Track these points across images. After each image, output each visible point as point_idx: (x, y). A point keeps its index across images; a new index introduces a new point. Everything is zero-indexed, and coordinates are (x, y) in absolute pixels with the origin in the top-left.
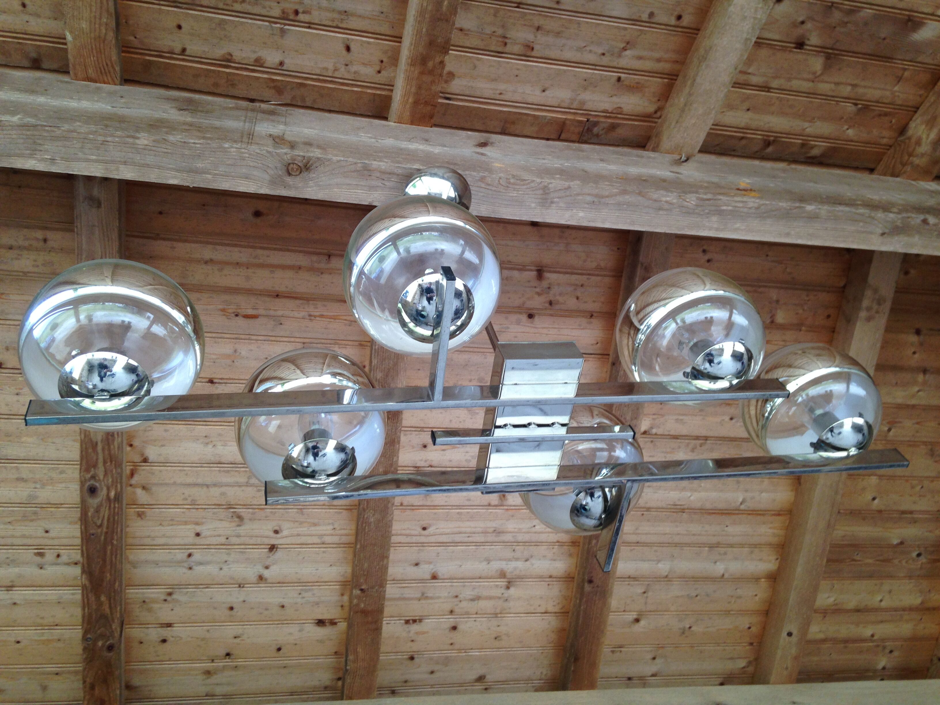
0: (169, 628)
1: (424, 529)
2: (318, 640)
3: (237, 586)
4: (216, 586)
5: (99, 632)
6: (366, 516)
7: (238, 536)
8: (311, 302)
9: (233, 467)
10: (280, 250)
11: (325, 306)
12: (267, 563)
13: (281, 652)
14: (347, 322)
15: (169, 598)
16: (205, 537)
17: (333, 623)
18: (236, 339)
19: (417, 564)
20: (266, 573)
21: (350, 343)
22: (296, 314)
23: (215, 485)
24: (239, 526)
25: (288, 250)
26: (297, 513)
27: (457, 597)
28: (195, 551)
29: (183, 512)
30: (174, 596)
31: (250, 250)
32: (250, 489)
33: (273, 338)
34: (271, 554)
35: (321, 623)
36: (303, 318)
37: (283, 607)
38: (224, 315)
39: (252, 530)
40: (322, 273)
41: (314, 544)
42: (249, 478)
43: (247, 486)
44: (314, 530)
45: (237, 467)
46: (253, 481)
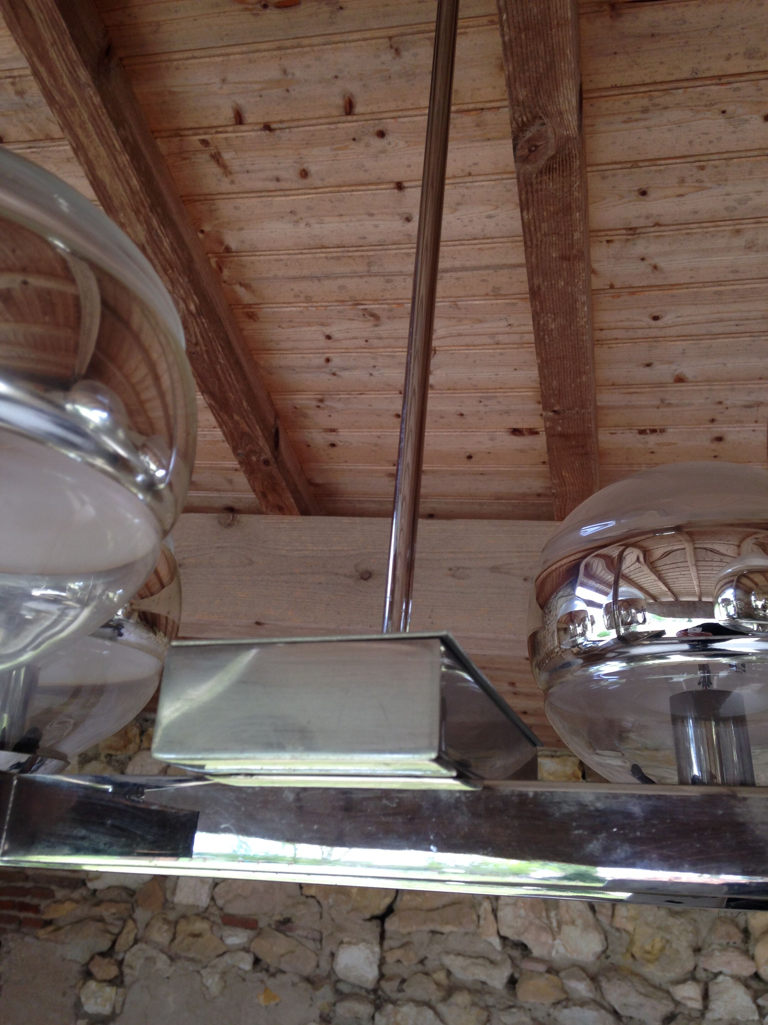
0: (333, 433)
1: (656, 318)
2: (516, 449)
4: (373, 392)
5: (247, 448)
6: (542, 322)
7: (380, 338)
9: (342, 252)
13: (473, 460)
15: (321, 405)
16: (337, 340)
17: (533, 432)
18: (279, 48)
19: (648, 365)
23: (327, 277)
24: (376, 326)
26: (451, 307)
27: (720, 403)
28: (333, 355)
29: (301, 312)
30: (327, 403)
32: (375, 280)
33: (337, 38)
35: (516, 432)
37: (462, 415)
38: (246, 9)
41: (484, 345)
42: (369, 264)
43: (370, 276)
44: (479, 329)
45: (349, 251)
46: (375, 269)
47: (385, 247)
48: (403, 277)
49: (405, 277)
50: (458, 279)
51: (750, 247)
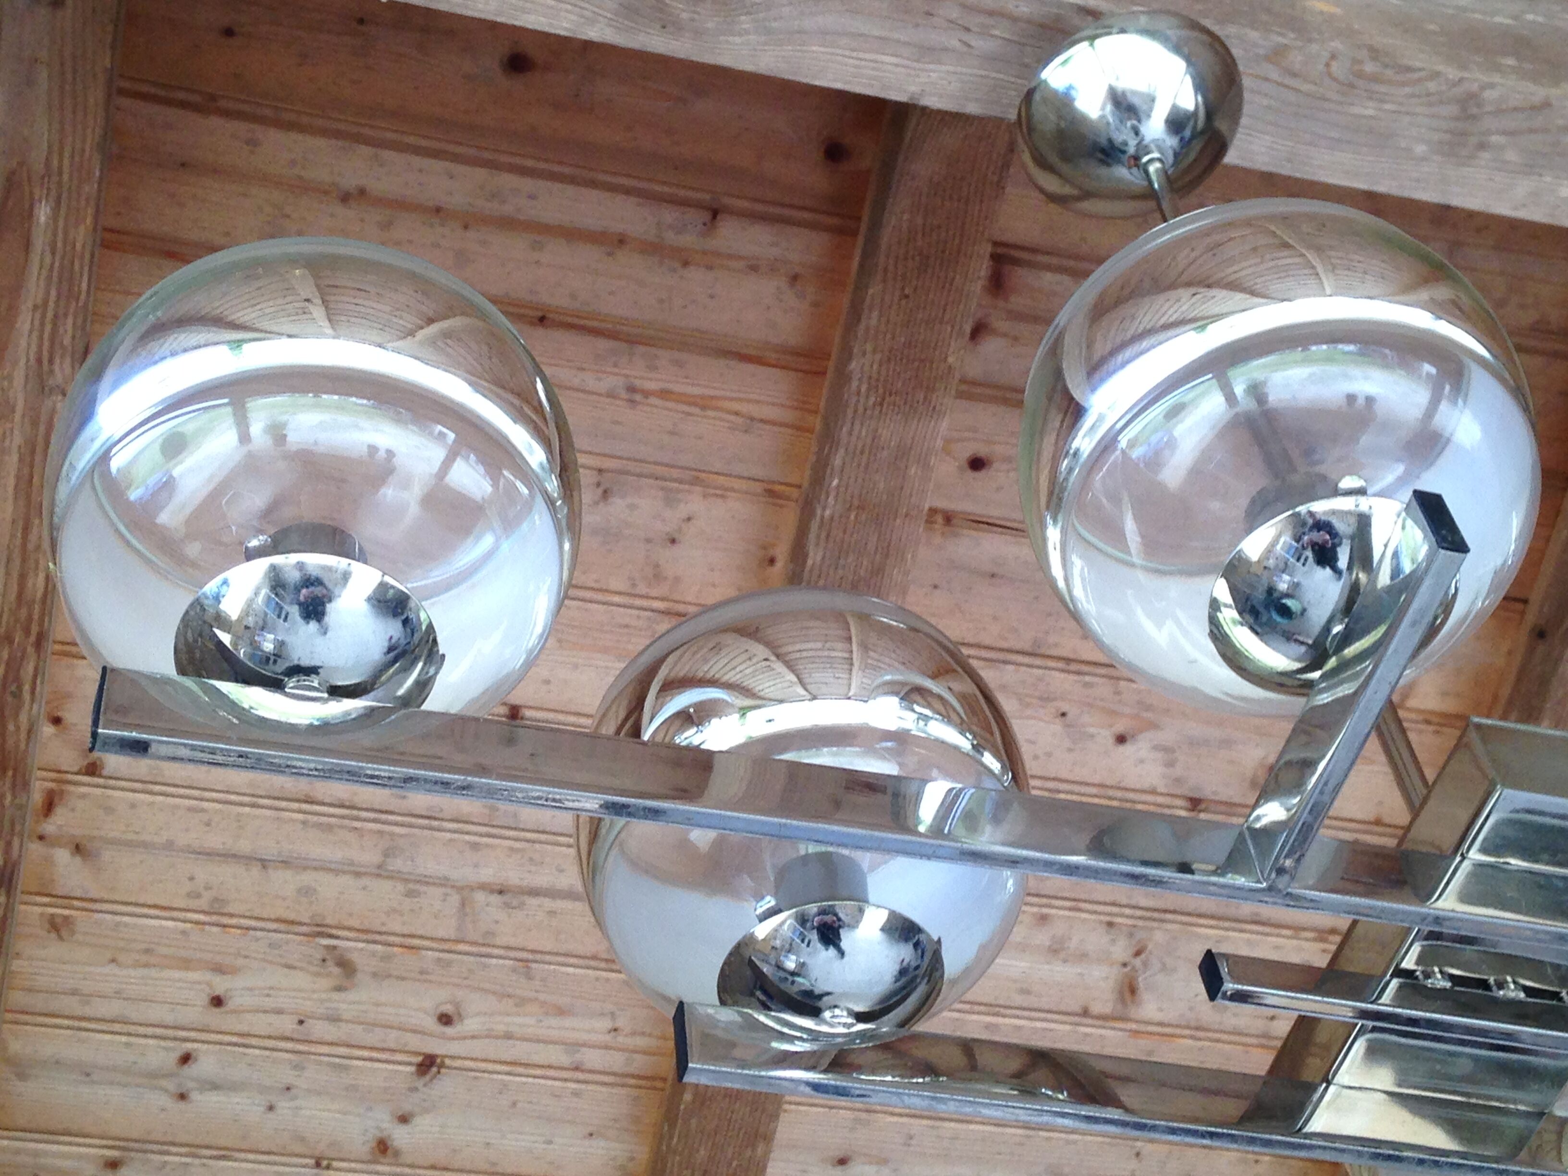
3: (312, 1162)
4: (251, 1156)
7: (334, 1019)
8: (641, 349)
9: (343, 817)
10: (572, 180)
11: (679, 364)
12: (407, 1107)
14: (740, 420)
16: (236, 1011)
19: (842, 1161)
20: (400, 1136)
21: (737, 484)
22: (590, 381)
23: (286, 863)
24: (339, 989)
25: (593, 184)
26: (514, 970)
28: (205, 1047)
29: (184, 932)
31: (480, 173)
32: (384, 886)
34: (420, 1083)
36: (611, 395)
39: (377, 1005)
40: (686, 264)
41: (550, 1067)
42: (387, 854)
43: (378, 876)
44: (555, 1026)
45: (357, 819)
46: (397, 864)
47: (435, 823)
48: (442, 890)
49: (449, 891)
50: (552, 913)
51: (1056, 950)
